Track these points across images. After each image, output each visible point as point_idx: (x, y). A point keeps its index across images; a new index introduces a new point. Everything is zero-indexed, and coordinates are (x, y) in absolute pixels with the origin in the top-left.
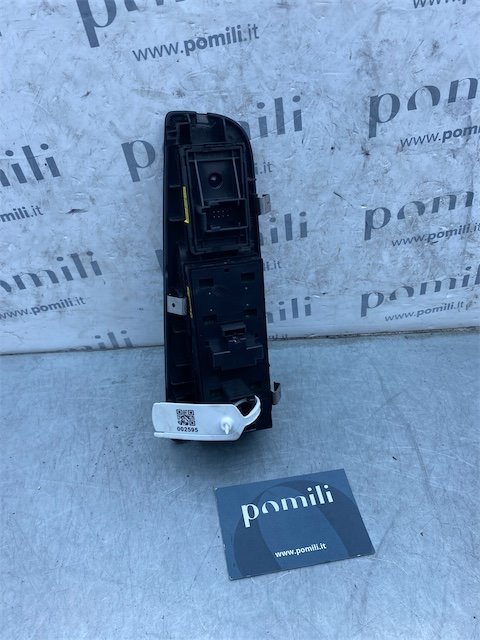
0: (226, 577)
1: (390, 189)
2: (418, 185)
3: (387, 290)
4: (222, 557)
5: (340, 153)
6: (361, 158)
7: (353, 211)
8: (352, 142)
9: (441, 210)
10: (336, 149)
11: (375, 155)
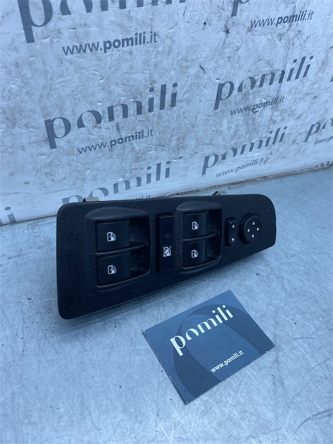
1: (237, 65)
2: (255, 63)
3: (221, 152)
4: (172, 387)
5: (209, 28)
6: (224, 34)
7: (210, 84)
8: (220, 18)
9: (264, 85)
10: (207, 25)
11: (233, 32)
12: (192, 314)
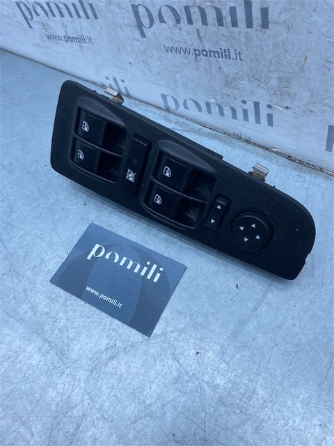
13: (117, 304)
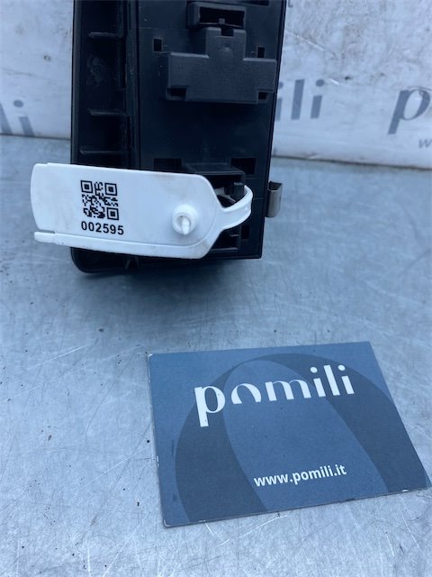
0: (157, 519)
4: (153, 480)
12: (264, 358)
13: (334, 471)
